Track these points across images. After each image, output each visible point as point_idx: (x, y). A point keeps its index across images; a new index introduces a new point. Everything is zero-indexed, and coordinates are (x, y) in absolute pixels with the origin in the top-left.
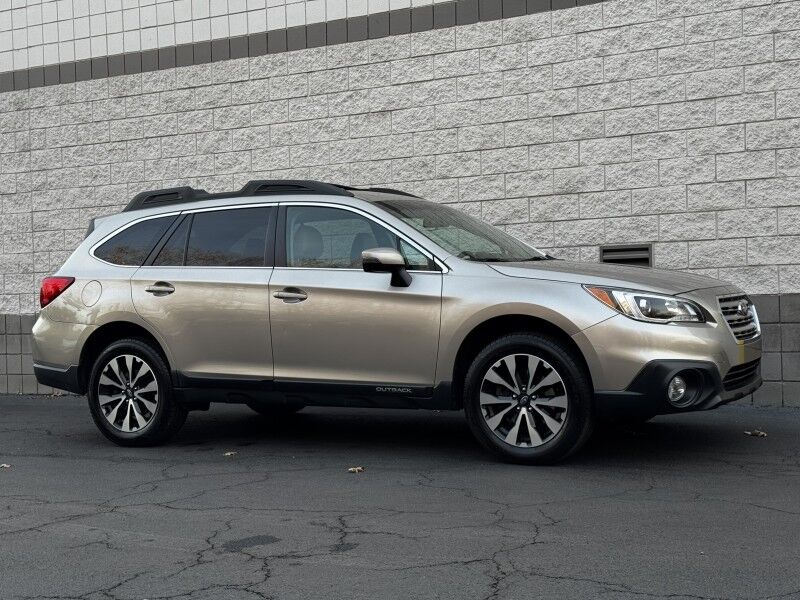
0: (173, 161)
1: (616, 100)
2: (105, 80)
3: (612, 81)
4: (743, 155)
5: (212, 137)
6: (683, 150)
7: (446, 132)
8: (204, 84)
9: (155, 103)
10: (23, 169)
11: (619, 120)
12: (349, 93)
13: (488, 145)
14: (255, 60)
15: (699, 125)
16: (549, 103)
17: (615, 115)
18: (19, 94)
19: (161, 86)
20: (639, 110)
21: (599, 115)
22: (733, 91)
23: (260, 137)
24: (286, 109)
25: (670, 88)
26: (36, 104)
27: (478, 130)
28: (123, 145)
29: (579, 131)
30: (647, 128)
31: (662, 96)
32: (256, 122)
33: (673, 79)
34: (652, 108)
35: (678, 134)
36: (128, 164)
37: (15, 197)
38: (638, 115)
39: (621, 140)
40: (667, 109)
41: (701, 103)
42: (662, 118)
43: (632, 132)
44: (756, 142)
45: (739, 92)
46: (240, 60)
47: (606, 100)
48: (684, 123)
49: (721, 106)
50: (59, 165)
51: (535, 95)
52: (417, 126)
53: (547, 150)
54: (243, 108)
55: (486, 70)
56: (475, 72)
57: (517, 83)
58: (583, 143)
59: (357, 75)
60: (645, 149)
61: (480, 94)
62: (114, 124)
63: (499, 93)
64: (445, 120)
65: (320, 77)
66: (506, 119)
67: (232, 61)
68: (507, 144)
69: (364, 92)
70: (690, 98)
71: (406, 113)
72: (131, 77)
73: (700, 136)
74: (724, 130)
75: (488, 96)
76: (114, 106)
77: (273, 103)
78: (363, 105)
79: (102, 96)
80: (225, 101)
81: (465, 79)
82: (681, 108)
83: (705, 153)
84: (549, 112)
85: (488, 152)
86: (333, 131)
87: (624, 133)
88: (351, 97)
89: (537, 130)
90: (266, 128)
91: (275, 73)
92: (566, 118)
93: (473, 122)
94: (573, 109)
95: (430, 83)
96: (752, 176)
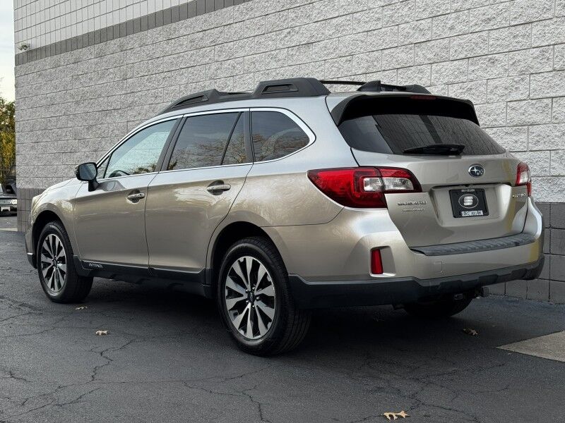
0: (194, 85)
1: (459, 27)
2: (161, 28)
3: (456, 11)
4: (551, 74)
5: (214, 67)
6: (506, 70)
7: (345, 59)
8: (210, 27)
9: (185, 43)
10: (123, 92)
11: (459, 45)
12: (289, 30)
13: (371, 69)
14: (237, 7)
15: (519, 48)
16: (412, 32)
17: (457, 41)
18: (122, 39)
19: (189, 30)
20: (475, 36)
21: (446, 41)
22: (545, 16)
23: (238, 66)
24: (253, 45)
25: (498, 15)
26: (130, 46)
27: (365, 57)
28: (169, 74)
29: (431, 56)
30: (479, 52)
31: (492, 23)
32: (236, 55)
33: (500, 7)
34: (484, 34)
35: (501, 56)
36: (172, 88)
37: (120, 111)
38: (473, 41)
39: (461, 62)
40: (495, 34)
41: (520, 28)
42: (491, 43)
43: (469, 56)
44: (561, 63)
45: (550, 17)
46: (229, 8)
47: (452, 28)
48: (508, 46)
49: (536, 29)
50: (139, 89)
51: (403, 26)
52: (328, 55)
53: (410, 72)
54: (230, 44)
55: (371, 7)
56: (365, 8)
57: (391, 17)
58: (434, 66)
59: (293, 15)
60: (478, 70)
61: (367, 27)
62: (166, 58)
63: (379, 26)
64: (344, 50)
65: (272, 18)
66: (383, 47)
67: (225, 9)
68: (383, 69)
69: (297, 29)
70: (513, 23)
71: (322, 44)
72: (174, 25)
73: (519, 58)
74: (536, 52)
75: (372, 28)
76: (165, 46)
77: (245, 40)
78: (297, 39)
79: (160, 39)
80: (221, 40)
81: (359, 14)
82: (506, 32)
83: (522, 73)
84: (412, 40)
85: (371, 75)
86: (279, 60)
87: (463, 56)
88: (289, 32)
89: (403, 56)
90: (241, 59)
91: (247, 17)
92: (423, 45)
93: (362, 50)
94: (428, 37)
95: (337, 19)
96: (558, 94)
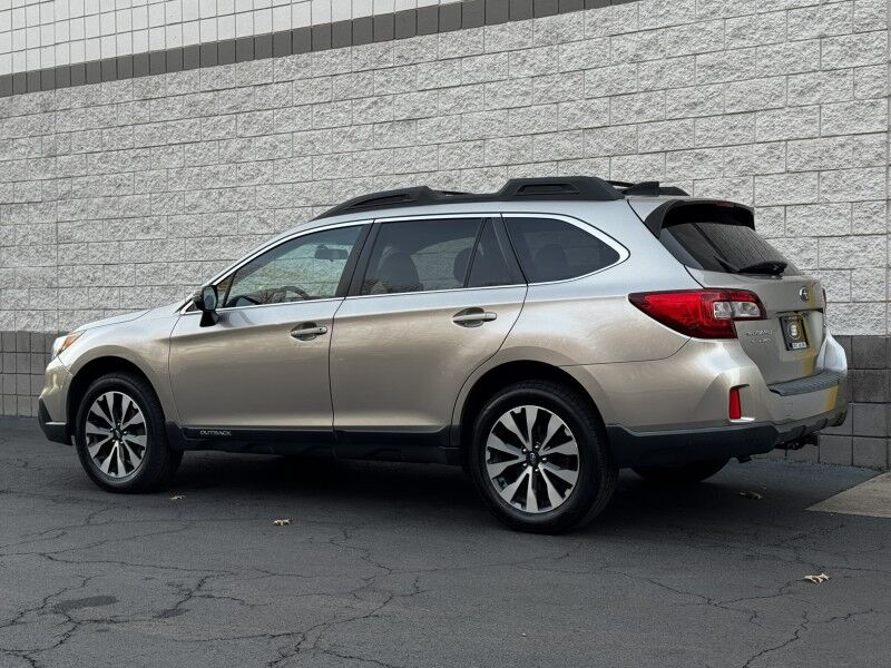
0: (196, 170)
1: (650, 112)
2: (129, 81)
3: (646, 91)
4: (784, 176)
5: (235, 145)
6: (720, 169)
7: (472, 144)
8: (228, 86)
9: (178, 107)
10: (49, 176)
11: (652, 134)
12: (375, 99)
13: (515, 160)
14: (279, 61)
15: (737, 141)
16: (579, 114)
17: (648, 129)
18: (46, 94)
19: (185, 89)
20: (675, 123)
21: (632, 129)
22: (774, 104)
23: (282, 145)
24: (309, 116)
25: (707, 99)
26: (62, 105)
27: (505, 143)
28: (147, 152)
29: (611, 147)
30: (682, 145)
31: (699, 108)
32: (279, 130)
33: (711, 89)
34: (688, 122)
35: (714, 151)
36: (152, 173)
37: (41, 206)
38: (673, 130)
39: (654, 157)
40: (703, 123)
41: (740, 117)
42: (698, 133)
43: (666, 149)
44: (798, 163)
45: (781, 105)
46: (264, 61)
47: (640, 112)
48: (722, 139)
49: (762, 120)
50: (83, 172)
51: (565, 105)
52: (443, 137)
53: (577, 166)
54: (266, 113)
55: (515, 75)
56: (505, 77)
57: (547, 91)
58: (614, 160)
59: (382, 79)
60: (680, 167)
61: (509, 103)
62: (139, 129)
63: (528, 102)
64: (471, 131)
65: (343, 81)
66: (535, 131)
67: (256, 62)
68: (535, 160)
69: (389, 98)
70: (728, 111)
71: (432, 122)
72: (155, 78)
73: (738, 154)
74: (763, 149)
75: (516, 104)
76: (138, 109)
77: (297, 109)
78: (387, 112)
79: (127, 98)
80: (250, 106)
81: (493, 85)
82: (719, 122)
83: (743, 173)
84: (579, 124)
85: (516, 167)
86: (357, 141)
87: (658, 149)
88: (376, 103)
89: (567, 144)
90: (288, 136)
91: (299, 76)
92: (597, 132)
93: (500, 134)
94: (605, 121)
95: (457, 89)
96: (793, 202)
